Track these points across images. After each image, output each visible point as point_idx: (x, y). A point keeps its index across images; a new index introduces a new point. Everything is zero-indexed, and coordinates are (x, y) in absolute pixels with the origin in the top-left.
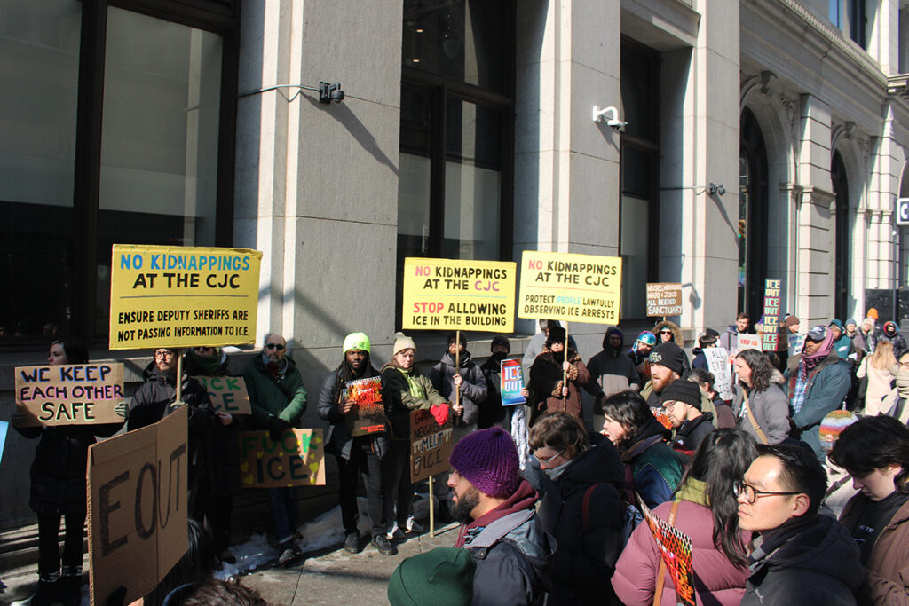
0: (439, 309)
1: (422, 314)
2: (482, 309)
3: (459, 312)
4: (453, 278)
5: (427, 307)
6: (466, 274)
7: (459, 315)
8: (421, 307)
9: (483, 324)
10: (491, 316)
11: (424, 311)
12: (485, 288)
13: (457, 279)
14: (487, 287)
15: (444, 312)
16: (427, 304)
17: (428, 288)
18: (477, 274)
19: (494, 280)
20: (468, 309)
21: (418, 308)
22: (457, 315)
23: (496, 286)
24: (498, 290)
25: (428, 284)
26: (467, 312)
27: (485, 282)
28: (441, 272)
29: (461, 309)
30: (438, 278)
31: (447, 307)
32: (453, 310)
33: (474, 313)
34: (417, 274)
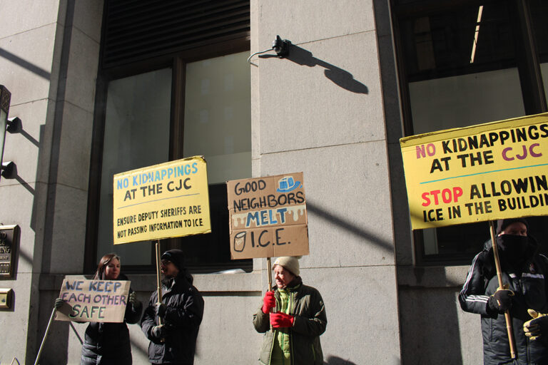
0: (456, 197)
1: (435, 207)
2: (521, 186)
3: (486, 195)
4: (468, 151)
5: (440, 196)
6: (486, 143)
7: (487, 199)
8: (431, 197)
9: (525, 207)
10: (537, 194)
11: (437, 203)
12: (518, 156)
13: (474, 152)
14: (522, 155)
15: (465, 198)
16: (439, 192)
17: (437, 171)
18: (503, 140)
19: (530, 142)
20: (498, 189)
21: (428, 200)
22: (483, 200)
23: (536, 150)
24: (540, 155)
25: (436, 166)
26: (499, 194)
27: (517, 147)
28: (451, 146)
29: (489, 191)
30: (448, 155)
31: (467, 192)
32: (478, 194)
33: (509, 193)
34: (419, 157)
